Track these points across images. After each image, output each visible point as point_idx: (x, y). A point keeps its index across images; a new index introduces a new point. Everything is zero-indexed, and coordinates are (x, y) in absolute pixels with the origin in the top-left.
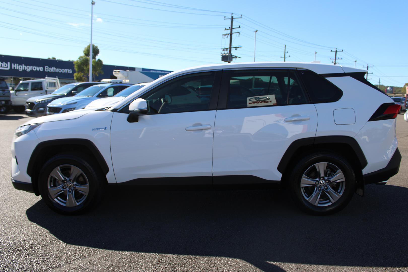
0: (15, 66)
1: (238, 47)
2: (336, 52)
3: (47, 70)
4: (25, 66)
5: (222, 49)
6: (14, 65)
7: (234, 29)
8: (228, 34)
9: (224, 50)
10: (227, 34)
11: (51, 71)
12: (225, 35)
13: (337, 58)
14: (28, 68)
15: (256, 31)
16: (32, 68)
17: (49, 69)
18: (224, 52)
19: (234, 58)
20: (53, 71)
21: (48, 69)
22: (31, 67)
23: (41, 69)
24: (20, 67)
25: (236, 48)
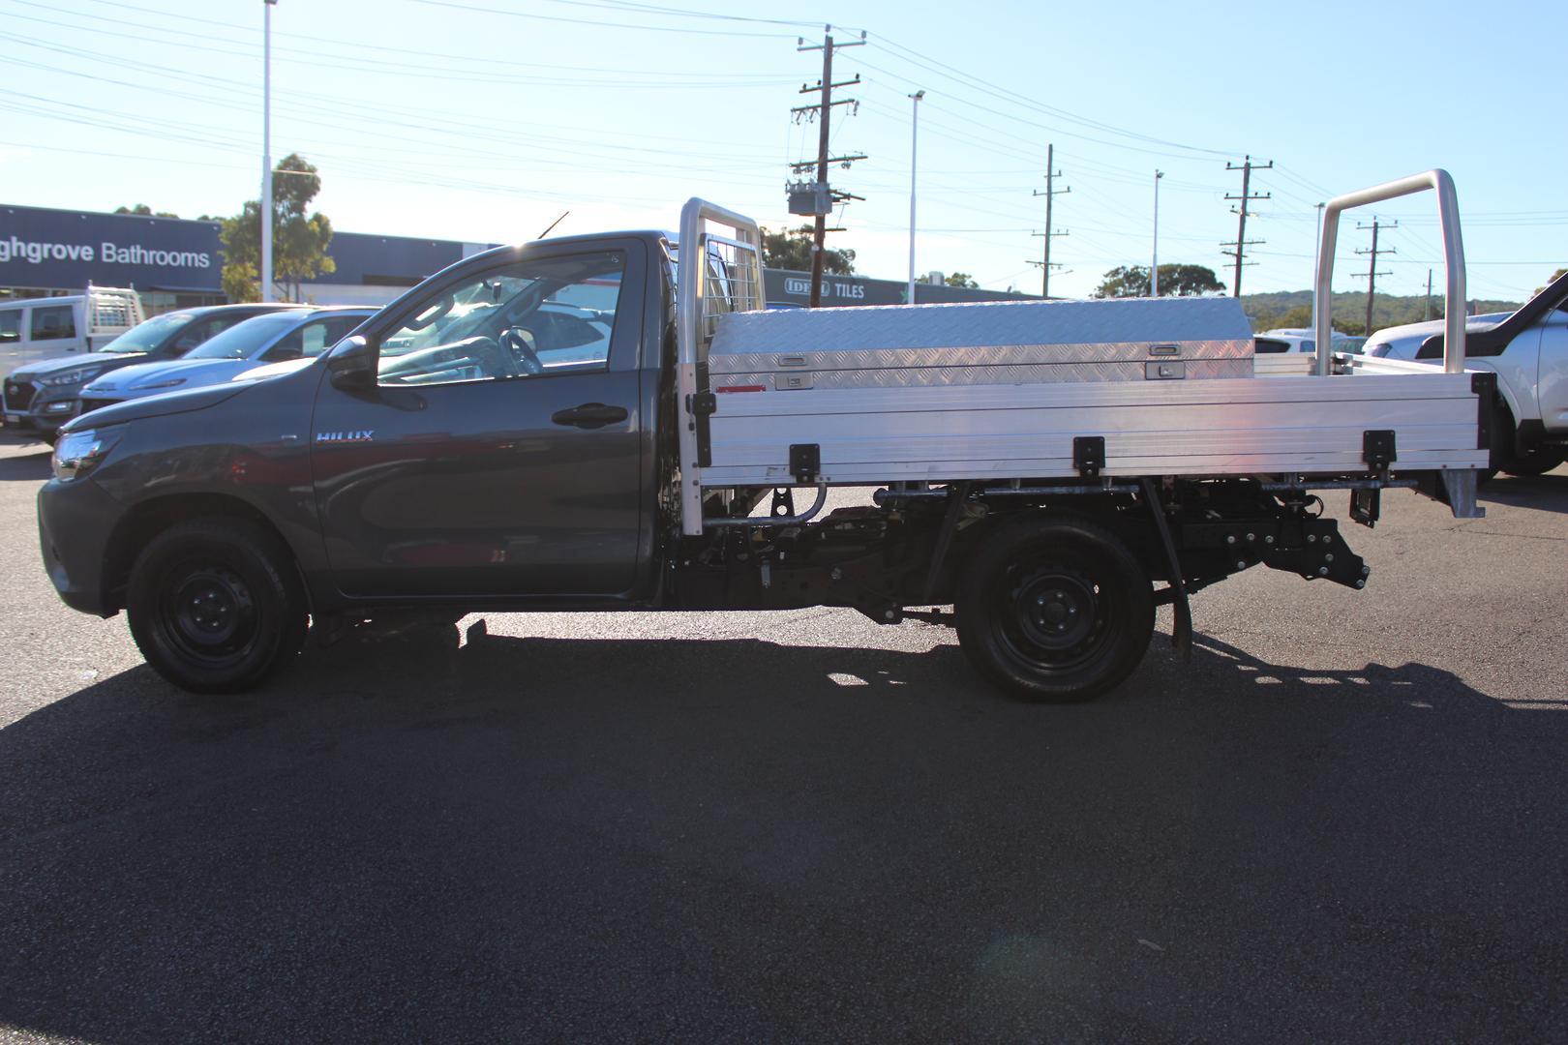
1: (853, 158)
2: (1247, 168)
3: (109, 256)
4: (22, 244)
5: (793, 166)
7: (836, 86)
8: (815, 108)
9: (797, 168)
10: (808, 108)
11: (127, 260)
12: (802, 110)
13: (1251, 194)
14: (34, 250)
15: (919, 96)
16: (50, 250)
17: (117, 254)
18: (797, 176)
19: (837, 200)
20: (134, 262)
21: (112, 252)
22: (47, 246)
23: (86, 253)
25: (846, 162)
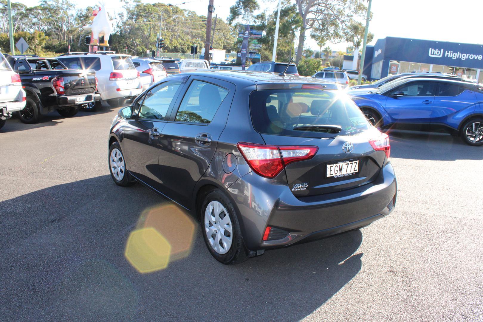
0: (449, 54)
4: (461, 54)
6: (448, 52)
14: (464, 56)
16: (469, 56)
23: (480, 57)
24: (455, 55)
